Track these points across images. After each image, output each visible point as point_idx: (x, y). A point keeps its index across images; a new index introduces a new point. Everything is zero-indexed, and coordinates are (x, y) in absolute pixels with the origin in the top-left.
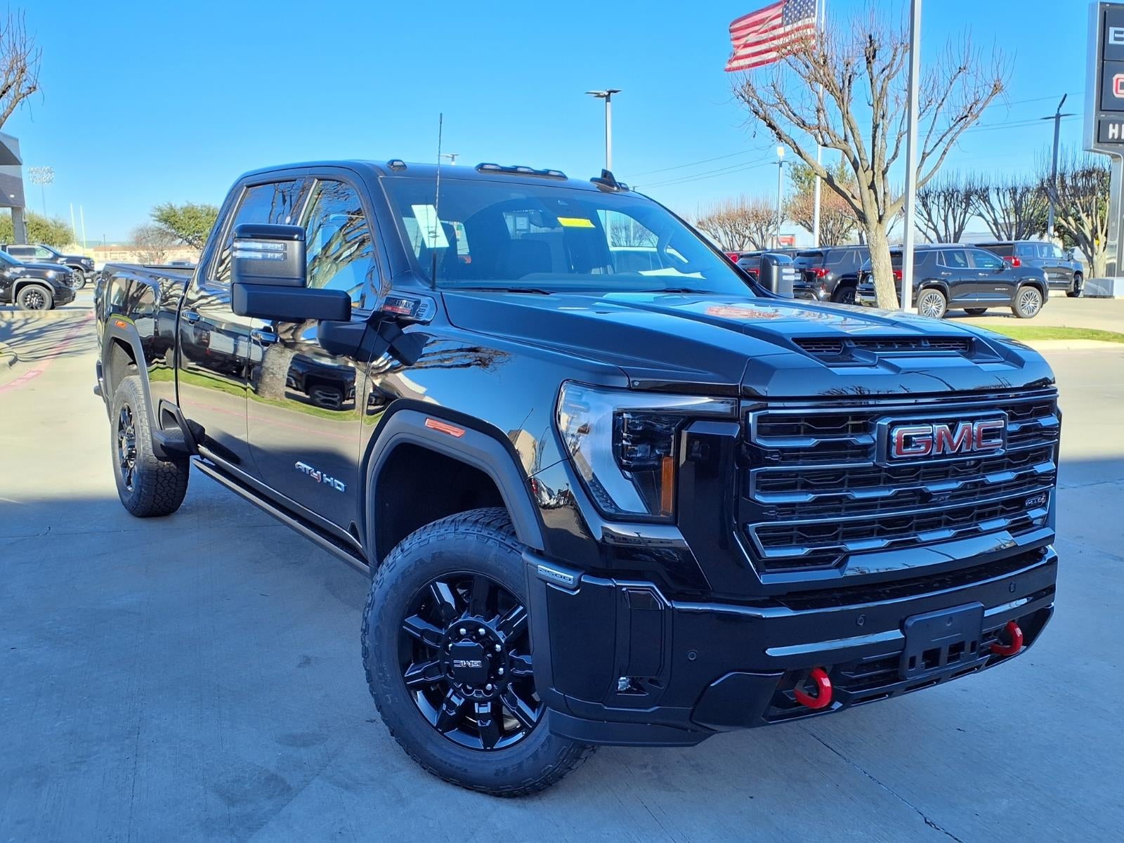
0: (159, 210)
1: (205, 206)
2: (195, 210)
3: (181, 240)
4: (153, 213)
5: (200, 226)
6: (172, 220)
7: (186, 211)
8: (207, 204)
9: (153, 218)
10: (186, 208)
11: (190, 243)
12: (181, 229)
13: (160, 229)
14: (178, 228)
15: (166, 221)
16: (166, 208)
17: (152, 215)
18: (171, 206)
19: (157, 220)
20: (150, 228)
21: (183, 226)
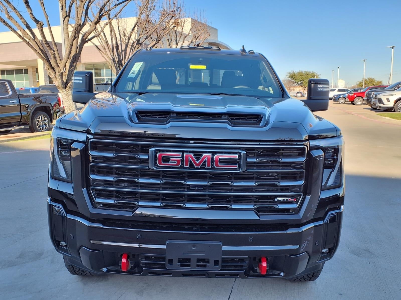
0: (290, 74)
1: (305, 72)
2: (302, 73)
3: (296, 84)
4: (288, 75)
5: (303, 78)
6: (293, 77)
7: (298, 73)
8: (306, 71)
9: (287, 77)
10: (299, 73)
11: (299, 85)
12: (296, 80)
13: (289, 80)
14: (295, 80)
15: (291, 77)
16: (292, 73)
17: (287, 76)
18: (294, 72)
19: (289, 77)
20: (286, 80)
21: (297, 79)
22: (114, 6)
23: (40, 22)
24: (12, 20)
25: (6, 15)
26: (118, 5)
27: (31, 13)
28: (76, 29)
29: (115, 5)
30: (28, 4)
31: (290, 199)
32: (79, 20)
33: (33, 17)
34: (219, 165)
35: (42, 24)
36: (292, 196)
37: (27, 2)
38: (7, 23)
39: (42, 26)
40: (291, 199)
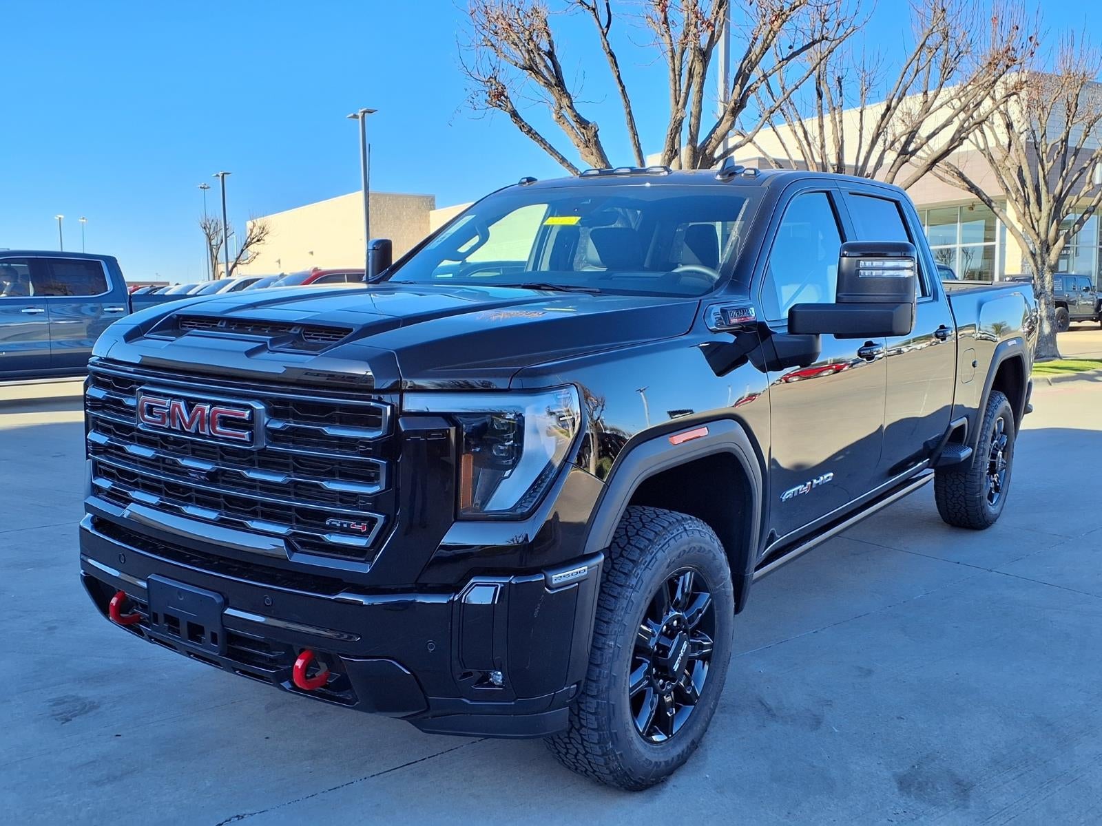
22: (780, 62)
23: (590, 125)
24: (564, 123)
25: (554, 114)
26: (788, 59)
27: (569, 105)
28: (671, 134)
29: (781, 60)
30: (564, 85)
31: (353, 526)
32: (678, 110)
33: (575, 113)
34: (218, 429)
35: (595, 129)
36: (359, 519)
37: (560, 81)
38: (536, 133)
39: (596, 132)
40: (357, 524)
